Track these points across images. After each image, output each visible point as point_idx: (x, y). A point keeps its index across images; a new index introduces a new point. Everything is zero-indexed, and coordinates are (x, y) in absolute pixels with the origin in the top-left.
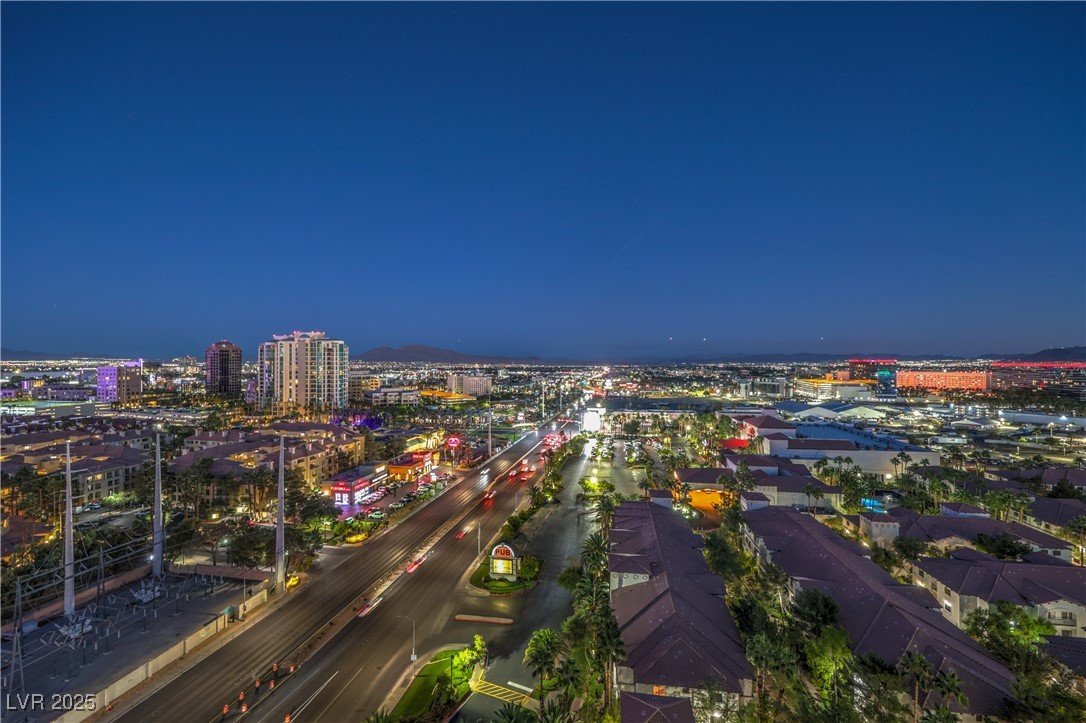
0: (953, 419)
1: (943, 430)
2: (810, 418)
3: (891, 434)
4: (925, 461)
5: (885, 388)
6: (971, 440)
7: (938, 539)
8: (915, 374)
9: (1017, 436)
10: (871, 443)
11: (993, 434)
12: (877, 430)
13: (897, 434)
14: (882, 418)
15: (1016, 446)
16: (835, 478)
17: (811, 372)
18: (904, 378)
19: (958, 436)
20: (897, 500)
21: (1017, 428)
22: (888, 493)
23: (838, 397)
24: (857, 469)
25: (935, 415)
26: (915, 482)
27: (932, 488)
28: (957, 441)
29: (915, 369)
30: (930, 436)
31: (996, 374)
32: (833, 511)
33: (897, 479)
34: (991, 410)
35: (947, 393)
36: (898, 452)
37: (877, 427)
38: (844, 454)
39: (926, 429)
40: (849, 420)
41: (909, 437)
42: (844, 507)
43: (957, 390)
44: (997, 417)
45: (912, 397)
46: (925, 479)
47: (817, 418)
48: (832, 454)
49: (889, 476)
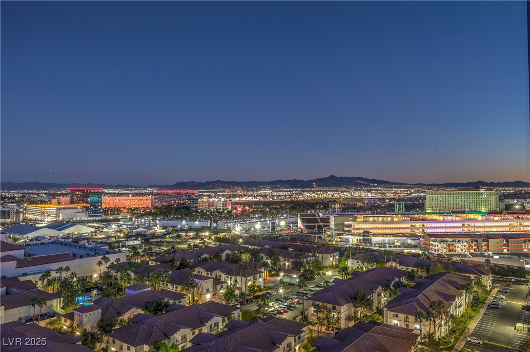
0: (134, 228)
1: (128, 237)
2: (37, 239)
3: (98, 243)
4: (118, 260)
5: (94, 209)
6: (143, 241)
7: (124, 313)
8: (114, 198)
9: (165, 235)
10: (84, 252)
11: (154, 236)
12: (88, 241)
13: (101, 243)
14: (92, 232)
15: (163, 242)
16: (57, 285)
17: (39, 199)
18: (108, 202)
19: (136, 239)
20: (100, 292)
21: (165, 231)
22: (94, 288)
23: (61, 218)
24: (74, 274)
25: (125, 227)
26: (112, 276)
27: (121, 278)
28: (136, 242)
29: (114, 195)
30: (121, 241)
31: (156, 197)
32: (54, 314)
33: (101, 276)
34: (153, 220)
35: (131, 211)
36: (101, 257)
37: (88, 239)
38: (63, 264)
39: (119, 237)
40: (68, 236)
41: (109, 244)
42: (63, 308)
43: (136, 209)
44: (155, 225)
45: (111, 215)
46: (117, 272)
47: (44, 238)
48: (54, 266)
49: (95, 276)
